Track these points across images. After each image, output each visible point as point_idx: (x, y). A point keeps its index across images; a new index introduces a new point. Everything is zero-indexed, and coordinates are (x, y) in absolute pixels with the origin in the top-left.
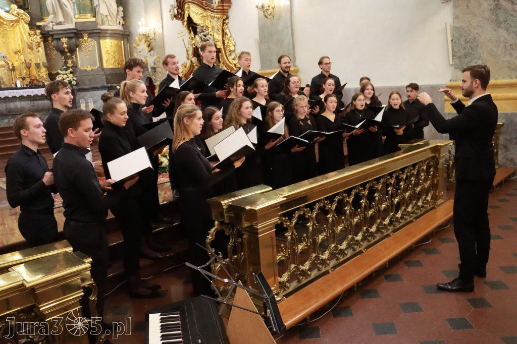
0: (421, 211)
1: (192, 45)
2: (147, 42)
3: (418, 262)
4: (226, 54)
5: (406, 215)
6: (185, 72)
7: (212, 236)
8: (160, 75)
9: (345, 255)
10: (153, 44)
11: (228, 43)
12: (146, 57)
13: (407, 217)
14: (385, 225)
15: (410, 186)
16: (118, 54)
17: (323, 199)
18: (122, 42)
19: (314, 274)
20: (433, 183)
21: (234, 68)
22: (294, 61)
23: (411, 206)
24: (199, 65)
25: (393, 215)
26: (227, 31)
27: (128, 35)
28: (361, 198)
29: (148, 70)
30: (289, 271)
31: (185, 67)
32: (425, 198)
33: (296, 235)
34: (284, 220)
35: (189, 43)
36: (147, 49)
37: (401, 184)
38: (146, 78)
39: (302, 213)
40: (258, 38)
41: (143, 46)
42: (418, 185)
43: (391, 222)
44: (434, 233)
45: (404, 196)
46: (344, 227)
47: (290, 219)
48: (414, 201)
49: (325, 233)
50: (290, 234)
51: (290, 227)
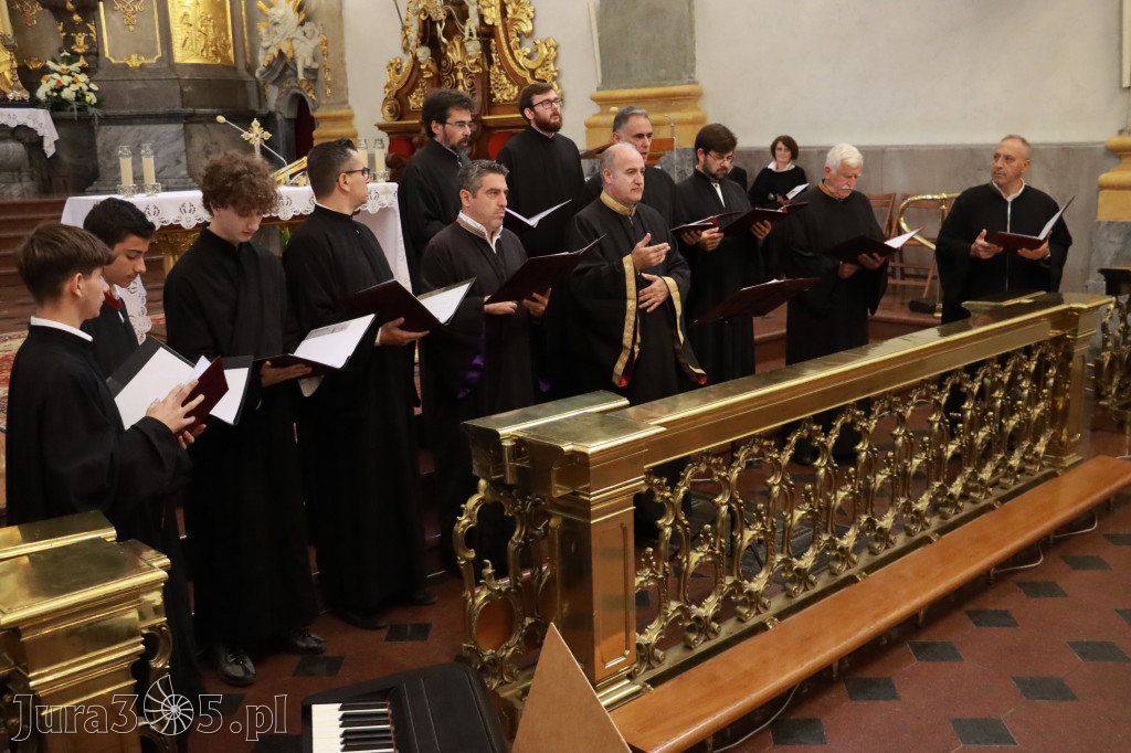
0: (1017, 480)
1: (418, 13)
3: (1005, 614)
4: (508, 41)
5: (975, 490)
6: (396, 86)
7: (470, 517)
8: (329, 91)
9: (809, 586)
10: (312, 5)
11: (515, 12)
12: (292, 40)
13: (977, 495)
14: (917, 512)
15: (991, 413)
16: (214, 26)
17: (760, 436)
19: (727, 629)
20: (1054, 408)
22: (693, 68)
23: (989, 468)
24: (434, 68)
25: (941, 487)
28: (858, 438)
29: (296, 74)
30: (663, 617)
31: (398, 71)
32: (1030, 448)
33: (686, 526)
34: (658, 485)
35: (411, 6)
36: (294, 18)
37: (966, 406)
38: (289, 96)
39: (703, 469)
41: (283, 8)
42: (1012, 413)
43: (935, 508)
44: (1051, 542)
45: (972, 438)
46: (810, 512)
47: (673, 484)
48: (999, 453)
49: (759, 525)
50: (671, 522)
51: (672, 504)
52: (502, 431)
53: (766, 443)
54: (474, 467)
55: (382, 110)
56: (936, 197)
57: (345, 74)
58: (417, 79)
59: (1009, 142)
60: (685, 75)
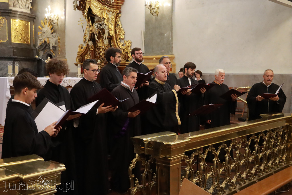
0: (278, 167)
1: (89, 31)
2: (51, 25)
4: (116, 41)
5: (267, 169)
6: (81, 53)
7: (134, 165)
8: (60, 53)
9: (224, 193)
10: (56, 27)
11: (119, 32)
12: (49, 38)
14: (252, 174)
15: (271, 146)
16: (25, 32)
17: (211, 146)
18: (29, 23)
20: (287, 146)
21: (123, 52)
22: (172, 50)
23: (270, 162)
24: (93, 48)
25: (258, 167)
26: (119, 23)
27: (35, 18)
29: (49, 48)
31: (82, 48)
32: (281, 158)
33: (193, 170)
34: (186, 157)
35: (87, 29)
36: (50, 31)
37: (264, 143)
38: (46, 54)
39: (197, 154)
40: (144, 30)
41: (47, 28)
42: (276, 147)
43: (256, 173)
45: (266, 153)
46: (224, 170)
47: (189, 158)
48: (273, 158)
49: (211, 172)
50: (189, 169)
51: (189, 163)
52: (144, 139)
53: (213, 148)
54: (134, 150)
55: (76, 60)
56: (246, 87)
57: (65, 48)
58: (88, 50)
59: (268, 71)
60: (170, 52)
